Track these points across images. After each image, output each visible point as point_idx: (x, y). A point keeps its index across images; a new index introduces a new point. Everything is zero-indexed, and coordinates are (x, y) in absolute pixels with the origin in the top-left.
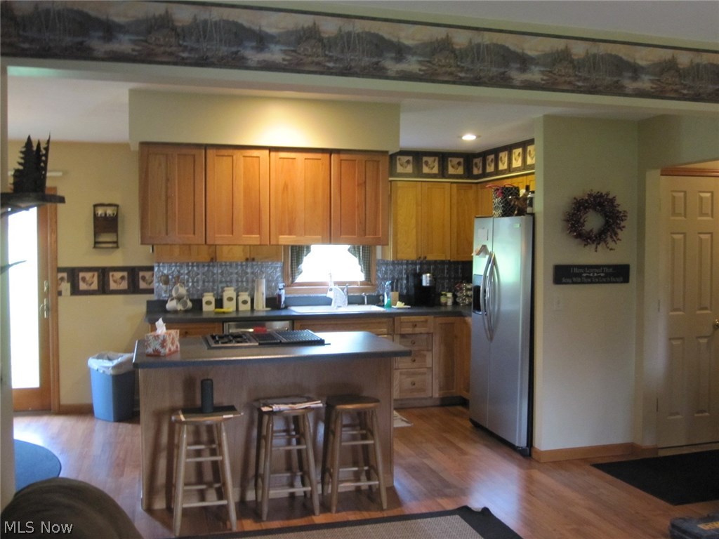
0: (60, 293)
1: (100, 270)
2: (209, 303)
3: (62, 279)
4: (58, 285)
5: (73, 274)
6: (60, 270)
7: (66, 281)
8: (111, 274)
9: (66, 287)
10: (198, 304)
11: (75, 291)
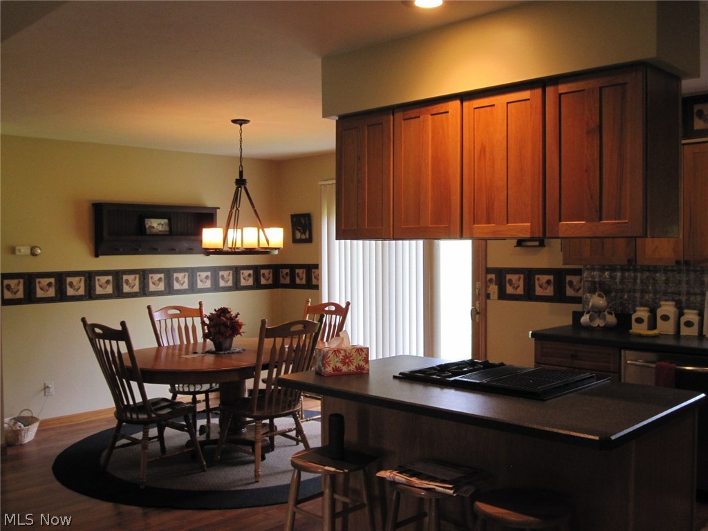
0: (488, 296)
1: (527, 272)
2: (639, 320)
3: (491, 280)
4: (487, 287)
5: (501, 275)
6: (489, 271)
7: (494, 284)
8: (537, 276)
9: (493, 289)
10: (624, 320)
11: (503, 295)
